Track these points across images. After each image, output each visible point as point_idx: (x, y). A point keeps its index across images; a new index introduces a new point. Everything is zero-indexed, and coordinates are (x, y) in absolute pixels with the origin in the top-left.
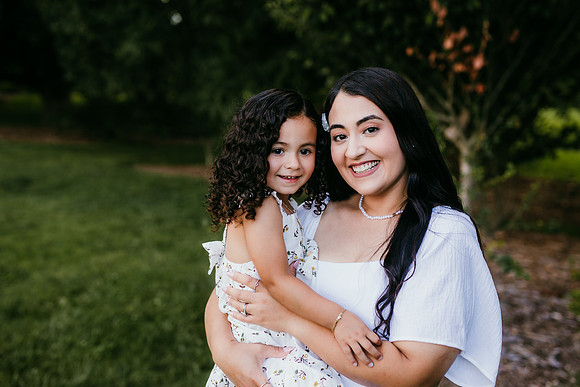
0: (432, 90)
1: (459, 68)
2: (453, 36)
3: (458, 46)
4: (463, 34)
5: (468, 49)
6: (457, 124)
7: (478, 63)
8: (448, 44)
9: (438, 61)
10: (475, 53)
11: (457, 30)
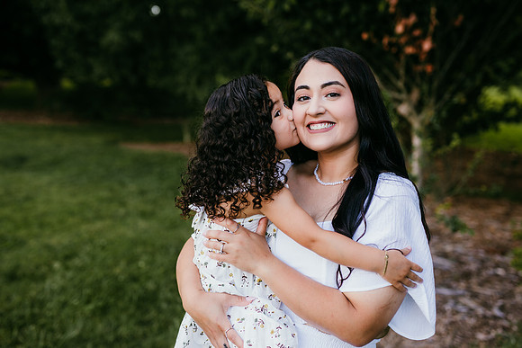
0: (386, 71)
1: (409, 50)
2: (403, 21)
3: (408, 30)
4: (412, 19)
5: (417, 33)
6: (409, 101)
7: (427, 46)
8: (400, 29)
9: (391, 44)
10: (424, 37)
11: (407, 16)
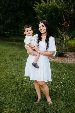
0: (61, 29)
4: (67, 22)
5: (67, 24)
7: (68, 26)
8: (65, 23)
11: (66, 21)
